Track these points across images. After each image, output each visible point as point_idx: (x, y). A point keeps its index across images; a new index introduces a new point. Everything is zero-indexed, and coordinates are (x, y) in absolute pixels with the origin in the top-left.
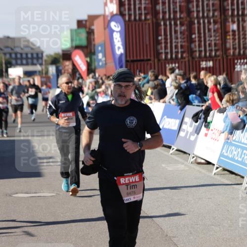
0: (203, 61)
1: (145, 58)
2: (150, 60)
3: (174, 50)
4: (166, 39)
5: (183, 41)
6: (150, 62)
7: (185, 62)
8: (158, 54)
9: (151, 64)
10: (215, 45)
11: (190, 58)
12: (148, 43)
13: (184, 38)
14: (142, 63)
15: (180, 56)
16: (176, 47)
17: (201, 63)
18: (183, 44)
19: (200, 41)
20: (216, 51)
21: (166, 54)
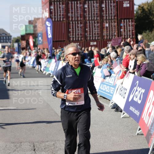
0: (91, 42)
1: (63, 40)
2: (65, 41)
3: (77, 36)
4: (73, 30)
5: (81, 31)
6: (65, 42)
7: (83, 42)
8: (69, 38)
9: (65, 43)
10: (98, 34)
11: (85, 40)
12: (64, 32)
13: (82, 30)
14: (61, 42)
15: (80, 39)
16: (78, 35)
17: (91, 43)
18: (82, 33)
19: (90, 32)
20: (98, 37)
21: (73, 38)
